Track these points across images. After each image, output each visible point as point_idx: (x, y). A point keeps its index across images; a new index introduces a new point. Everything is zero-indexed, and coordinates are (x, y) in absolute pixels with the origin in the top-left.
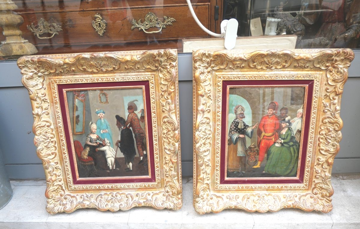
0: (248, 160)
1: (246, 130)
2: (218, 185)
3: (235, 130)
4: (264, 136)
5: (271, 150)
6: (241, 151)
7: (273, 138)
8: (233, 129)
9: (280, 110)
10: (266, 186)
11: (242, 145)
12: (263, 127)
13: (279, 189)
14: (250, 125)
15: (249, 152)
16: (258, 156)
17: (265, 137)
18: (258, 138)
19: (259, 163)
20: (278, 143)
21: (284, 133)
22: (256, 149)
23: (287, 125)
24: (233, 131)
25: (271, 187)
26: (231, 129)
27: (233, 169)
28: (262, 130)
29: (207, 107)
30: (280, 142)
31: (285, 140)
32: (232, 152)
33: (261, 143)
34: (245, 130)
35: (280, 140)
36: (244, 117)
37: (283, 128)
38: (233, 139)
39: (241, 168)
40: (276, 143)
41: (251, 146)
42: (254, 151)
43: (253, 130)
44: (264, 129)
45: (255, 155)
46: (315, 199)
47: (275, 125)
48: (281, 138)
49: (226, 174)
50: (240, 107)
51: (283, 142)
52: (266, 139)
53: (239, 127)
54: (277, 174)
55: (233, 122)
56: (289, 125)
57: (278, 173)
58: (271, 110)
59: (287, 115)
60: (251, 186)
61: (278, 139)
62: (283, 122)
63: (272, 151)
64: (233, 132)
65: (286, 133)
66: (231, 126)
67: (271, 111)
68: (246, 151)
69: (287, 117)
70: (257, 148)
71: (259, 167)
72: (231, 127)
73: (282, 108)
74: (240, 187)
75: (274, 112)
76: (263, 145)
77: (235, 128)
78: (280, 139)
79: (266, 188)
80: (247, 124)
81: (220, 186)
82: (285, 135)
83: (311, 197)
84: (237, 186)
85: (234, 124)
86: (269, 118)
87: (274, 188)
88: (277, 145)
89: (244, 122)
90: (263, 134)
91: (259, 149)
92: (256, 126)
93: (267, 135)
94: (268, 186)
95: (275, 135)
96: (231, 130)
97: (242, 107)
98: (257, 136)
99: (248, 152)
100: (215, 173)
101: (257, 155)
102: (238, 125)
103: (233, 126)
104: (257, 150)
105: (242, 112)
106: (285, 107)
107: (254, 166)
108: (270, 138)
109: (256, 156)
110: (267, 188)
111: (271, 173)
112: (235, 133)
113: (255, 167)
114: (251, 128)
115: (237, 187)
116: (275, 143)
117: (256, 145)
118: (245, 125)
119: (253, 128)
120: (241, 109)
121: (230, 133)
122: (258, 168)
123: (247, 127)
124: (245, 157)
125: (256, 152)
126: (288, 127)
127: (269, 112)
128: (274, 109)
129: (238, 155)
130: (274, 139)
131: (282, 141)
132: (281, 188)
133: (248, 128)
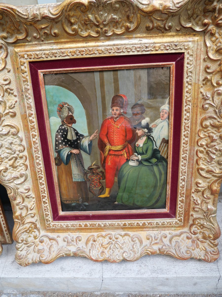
0: (90, 187)
1: (81, 142)
2: (50, 222)
3: (64, 143)
4: (110, 150)
5: (123, 171)
6: (78, 174)
7: (125, 153)
8: (60, 141)
9: (132, 108)
10: (120, 223)
11: (77, 165)
12: (107, 138)
13: (140, 226)
14: (86, 134)
15: (90, 176)
16: (104, 181)
17: (111, 153)
18: (101, 154)
19: (107, 190)
20: (132, 160)
21: (141, 145)
22: (99, 170)
23: (145, 132)
24: (61, 143)
25: (127, 224)
26: (56, 141)
27: (69, 199)
28: (106, 141)
29: (7, 108)
30: (137, 158)
31: (143, 156)
32: (64, 176)
33: (106, 161)
34: (79, 142)
35: (136, 156)
36: (74, 122)
37: (139, 137)
38: (63, 157)
39: (81, 198)
40: (130, 160)
41: (91, 166)
42: (98, 174)
43: (91, 141)
44: (108, 140)
45: (100, 179)
46: (193, 242)
47: (126, 132)
48: (137, 152)
49: (60, 207)
50: (66, 105)
51: (140, 159)
52: (114, 155)
53: (69, 137)
54: (137, 205)
55: (59, 131)
56: (148, 132)
57: (139, 204)
58: (117, 108)
59: (144, 115)
60: (98, 223)
61: (133, 154)
62: (137, 128)
63: (125, 172)
64: (60, 146)
65: (144, 144)
66: (56, 136)
67: (117, 110)
68: (85, 174)
69: (144, 118)
70: (101, 169)
71: (108, 196)
72: (57, 139)
73: (135, 105)
74: (82, 224)
75: (122, 111)
76: (109, 164)
77: (62, 139)
78: (136, 154)
79: (120, 226)
80: (80, 132)
81: (53, 224)
82: (142, 147)
83: (188, 238)
84: (78, 223)
85: (61, 133)
86: (115, 122)
87: (132, 225)
88: (131, 163)
89: (75, 130)
90: (108, 147)
91: (105, 170)
92: (95, 136)
93: (114, 148)
94: (123, 223)
95: (126, 149)
96: (57, 143)
97: (69, 105)
98: (98, 151)
99: (88, 175)
100: (43, 206)
101: (103, 179)
102: (66, 135)
103: (59, 136)
104: (101, 172)
105: (70, 114)
106: (139, 102)
107: (100, 194)
108: (120, 153)
109: (101, 181)
110: (122, 225)
111: (126, 203)
112: (64, 147)
113: (102, 196)
114: (87, 138)
115: (78, 225)
116: (128, 160)
117: (99, 164)
118: (77, 134)
119: (91, 138)
120: (68, 108)
121: (57, 148)
122: (106, 198)
123: (81, 138)
124: (85, 183)
125: (101, 174)
126: (147, 136)
127: (113, 112)
128: (121, 107)
129: (74, 180)
130: (125, 155)
131: (140, 157)
132: (143, 225)
133: (84, 139)
